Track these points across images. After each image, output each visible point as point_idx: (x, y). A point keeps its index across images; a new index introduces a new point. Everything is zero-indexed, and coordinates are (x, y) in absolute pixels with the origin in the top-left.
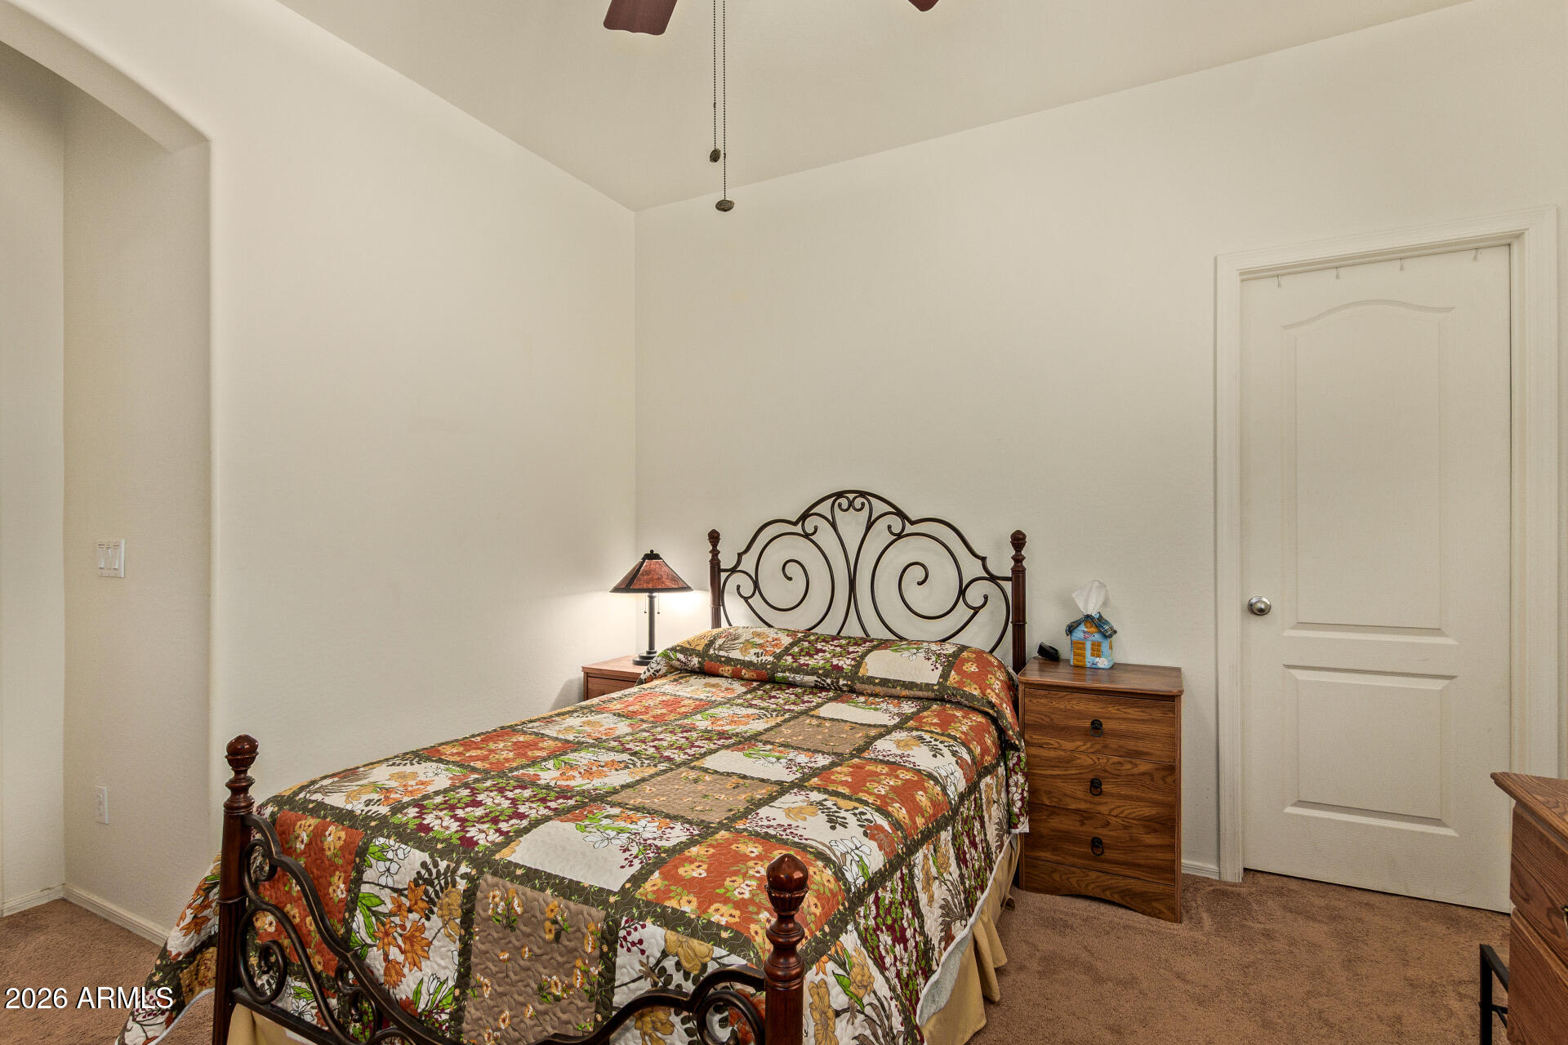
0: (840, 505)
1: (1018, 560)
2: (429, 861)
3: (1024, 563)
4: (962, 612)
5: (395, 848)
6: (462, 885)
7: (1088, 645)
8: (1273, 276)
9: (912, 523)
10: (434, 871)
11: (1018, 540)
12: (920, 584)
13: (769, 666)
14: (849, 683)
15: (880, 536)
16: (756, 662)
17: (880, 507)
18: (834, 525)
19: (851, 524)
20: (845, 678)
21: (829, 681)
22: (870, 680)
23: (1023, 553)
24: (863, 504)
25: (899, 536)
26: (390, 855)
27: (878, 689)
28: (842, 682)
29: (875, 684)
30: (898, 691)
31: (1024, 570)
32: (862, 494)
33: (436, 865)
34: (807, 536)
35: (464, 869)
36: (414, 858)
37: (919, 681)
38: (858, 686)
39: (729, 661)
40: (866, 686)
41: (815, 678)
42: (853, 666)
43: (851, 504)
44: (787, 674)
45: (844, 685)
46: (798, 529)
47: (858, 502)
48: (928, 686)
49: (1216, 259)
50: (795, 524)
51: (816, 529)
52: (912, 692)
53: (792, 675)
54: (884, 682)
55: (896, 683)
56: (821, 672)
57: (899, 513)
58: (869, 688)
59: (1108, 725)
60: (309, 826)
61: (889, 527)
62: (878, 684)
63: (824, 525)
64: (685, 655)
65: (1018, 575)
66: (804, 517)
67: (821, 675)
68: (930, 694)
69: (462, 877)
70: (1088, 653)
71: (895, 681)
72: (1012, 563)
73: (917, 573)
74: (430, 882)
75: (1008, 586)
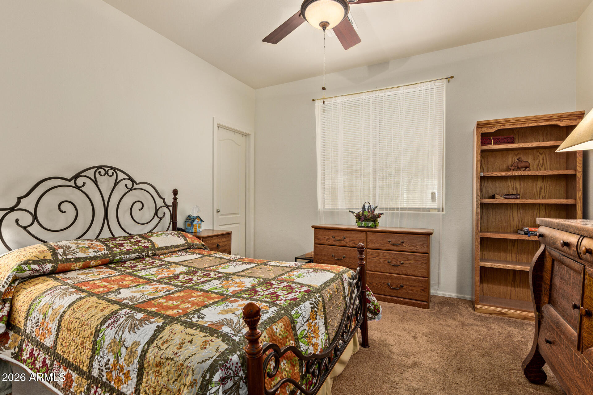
0: (99, 172)
1: (175, 199)
2: (310, 302)
3: (177, 200)
4: (156, 220)
5: (300, 308)
6: (320, 299)
7: (198, 225)
8: (225, 129)
9: (136, 184)
10: (313, 302)
11: (175, 192)
12: (140, 210)
13: (110, 255)
14: (153, 252)
15: (121, 189)
16: (99, 255)
17: (121, 176)
18: (95, 182)
19: (106, 183)
20: (151, 250)
21: (144, 254)
22: (161, 248)
23: (177, 197)
24: (113, 174)
25: (131, 189)
26: (300, 312)
27: (166, 251)
28: (150, 252)
29: (164, 250)
30: (173, 249)
31: (177, 203)
32: (112, 168)
33: (312, 301)
34: (77, 187)
35: (317, 295)
36: (307, 305)
37: (179, 244)
38: (157, 252)
39: (77, 260)
40: (161, 251)
41: (137, 254)
42: (151, 245)
43: (107, 173)
44: (122, 256)
45: (151, 254)
46: (72, 183)
47: (110, 172)
48: (183, 245)
49: (213, 118)
50: (70, 180)
51: (84, 184)
52: (179, 248)
53: (125, 256)
54: (167, 248)
55: (171, 247)
56: (140, 250)
57: (131, 179)
58: (162, 252)
59: (220, 244)
60: (265, 337)
61: (126, 185)
62: (165, 249)
63: (89, 183)
64: (39, 265)
65: (175, 204)
66: (76, 177)
67: (140, 252)
68: (185, 247)
69: (319, 298)
70: (198, 227)
71: (171, 246)
72: (173, 200)
73: (139, 205)
74: (315, 307)
75: (171, 208)
